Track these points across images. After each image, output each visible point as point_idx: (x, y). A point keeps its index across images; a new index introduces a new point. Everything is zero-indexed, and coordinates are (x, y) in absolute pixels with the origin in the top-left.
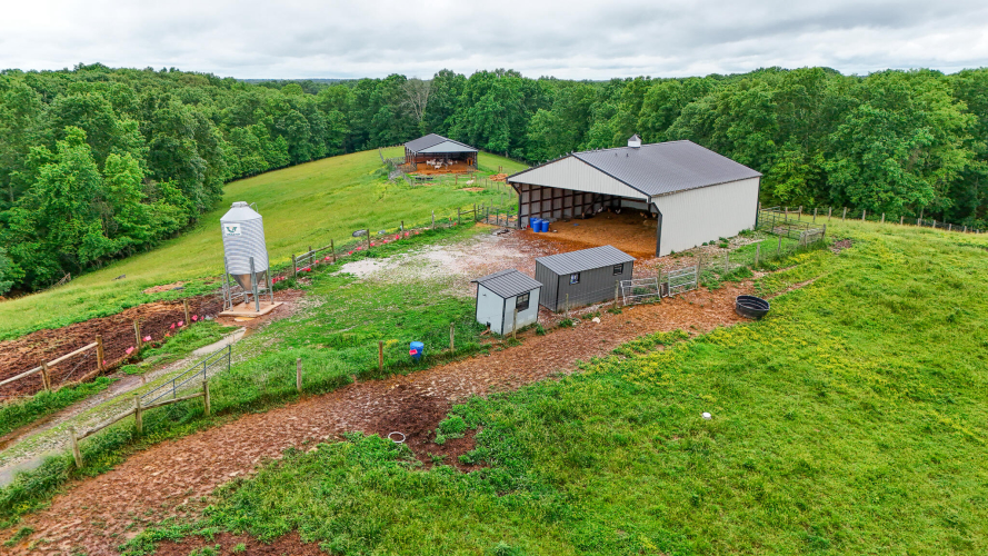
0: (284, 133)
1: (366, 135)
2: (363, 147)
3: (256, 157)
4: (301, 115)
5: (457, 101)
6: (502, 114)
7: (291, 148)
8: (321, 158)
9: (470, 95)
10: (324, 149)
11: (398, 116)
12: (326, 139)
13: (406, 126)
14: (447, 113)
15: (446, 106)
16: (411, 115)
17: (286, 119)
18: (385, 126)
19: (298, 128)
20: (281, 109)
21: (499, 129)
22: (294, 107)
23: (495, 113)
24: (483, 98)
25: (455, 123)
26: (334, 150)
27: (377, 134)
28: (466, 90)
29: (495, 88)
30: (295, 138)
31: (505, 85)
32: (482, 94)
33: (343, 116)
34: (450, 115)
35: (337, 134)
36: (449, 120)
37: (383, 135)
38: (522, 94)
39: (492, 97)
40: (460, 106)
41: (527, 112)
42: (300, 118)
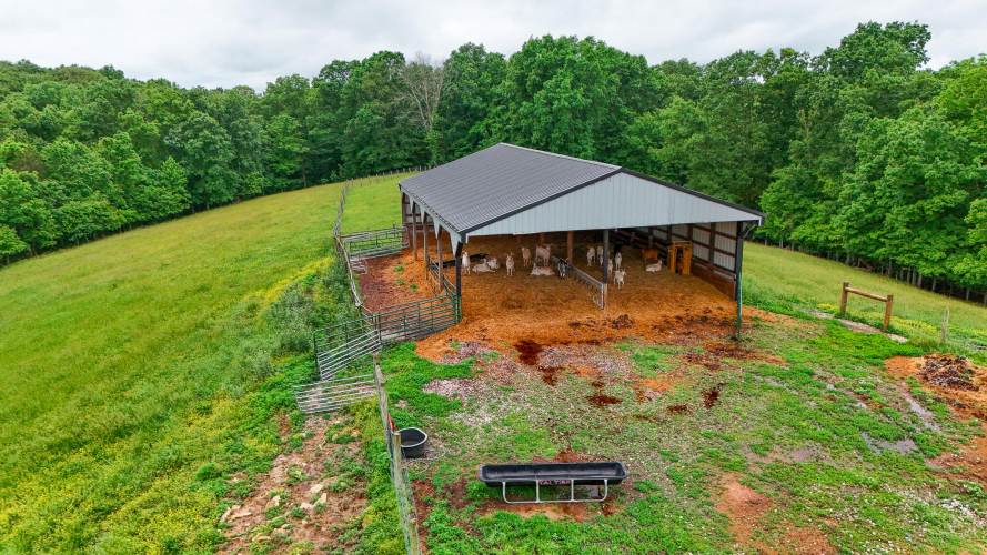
0: (179, 153)
1: (338, 154)
2: (333, 175)
3: (96, 202)
4: (212, 120)
5: (492, 96)
6: (583, 114)
7: (192, 182)
8: (257, 195)
9: (521, 80)
10: (258, 179)
11: (390, 122)
12: (266, 163)
13: (404, 139)
14: (475, 115)
15: (474, 104)
16: (412, 121)
17: (184, 129)
18: (368, 140)
19: (206, 146)
20: (176, 110)
21: (576, 141)
22: (200, 107)
23: (572, 110)
24: (548, 84)
25: (490, 134)
26: (281, 182)
27: (355, 153)
28: (513, 71)
29: (572, 62)
30: (200, 161)
31: (590, 59)
32: (545, 77)
33: (297, 124)
34: (481, 119)
35: (287, 154)
36: (480, 128)
37: (364, 156)
38: (616, 78)
39: (568, 81)
40: (498, 104)
41: (625, 110)
42: (209, 126)
